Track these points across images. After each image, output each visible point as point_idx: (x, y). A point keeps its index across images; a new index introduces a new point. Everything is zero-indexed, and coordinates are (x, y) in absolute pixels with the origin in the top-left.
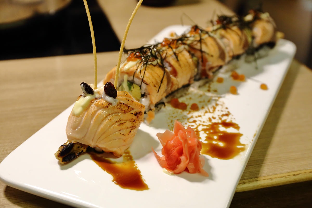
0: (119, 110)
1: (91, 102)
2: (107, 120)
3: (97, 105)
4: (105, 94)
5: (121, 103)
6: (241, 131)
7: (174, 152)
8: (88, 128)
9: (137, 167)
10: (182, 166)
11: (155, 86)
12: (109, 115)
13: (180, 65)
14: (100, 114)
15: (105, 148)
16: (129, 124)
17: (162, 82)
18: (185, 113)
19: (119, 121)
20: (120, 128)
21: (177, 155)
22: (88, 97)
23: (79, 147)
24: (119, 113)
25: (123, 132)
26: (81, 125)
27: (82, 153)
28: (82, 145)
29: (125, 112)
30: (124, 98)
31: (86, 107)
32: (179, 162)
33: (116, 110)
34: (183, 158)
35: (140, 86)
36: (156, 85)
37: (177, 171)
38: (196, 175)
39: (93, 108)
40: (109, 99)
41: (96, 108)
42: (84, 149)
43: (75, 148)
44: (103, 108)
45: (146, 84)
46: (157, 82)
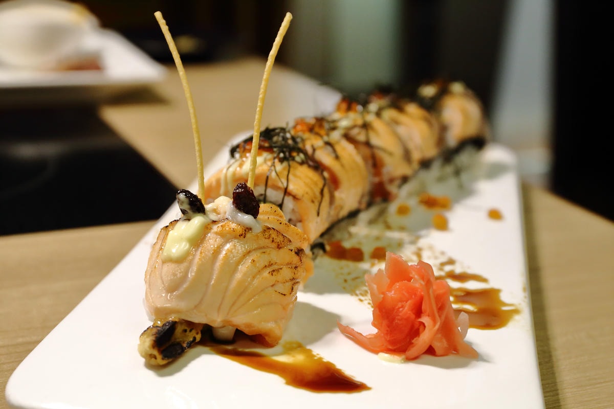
0: (268, 242)
1: (206, 228)
2: (248, 261)
3: (221, 234)
4: (235, 208)
5: (269, 228)
7: (406, 310)
8: (207, 284)
9: (320, 359)
11: (313, 202)
12: (249, 252)
13: (342, 166)
14: (230, 251)
15: (249, 325)
16: (286, 273)
17: (322, 192)
18: (365, 265)
19: (270, 265)
20: (273, 279)
21: (413, 316)
22: (198, 221)
23: (185, 331)
24: (268, 247)
25: (281, 288)
27: (193, 344)
28: (191, 325)
29: (279, 247)
30: (271, 217)
31: (197, 241)
33: (264, 242)
35: (281, 206)
36: (314, 200)
37: (413, 352)
39: (212, 240)
40: (247, 218)
41: (219, 240)
42: (197, 333)
43: (179, 330)
44: (235, 238)
45: (295, 198)
46: (314, 194)
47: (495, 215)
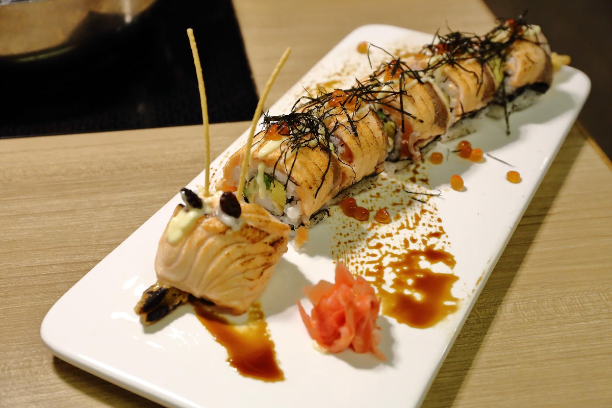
0: (244, 239)
1: (196, 223)
2: (223, 256)
3: (207, 229)
4: (221, 210)
5: (247, 227)
6: (456, 271)
7: (331, 320)
8: (191, 267)
9: (269, 336)
10: (343, 342)
11: (311, 188)
12: (226, 246)
13: (359, 145)
14: (211, 245)
15: (218, 301)
16: (260, 260)
17: (323, 179)
19: (244, 256)
20: (243, 268)
21: (335, 325)
22: (193, 214)
23: (175, 295)
24: (243, 242)
25: (249, 274)
26: (181, 258)
27: (181, 303)
28: (181, 293)
29: (254, 242)
30: (253, 216)
31: (189, 231)
32: (338, 335)
33: (239, 238)
34: (344, 330)
36: (312, 186)
37: (334, 348)
38: (366, 356)
39: (200, 233)
40: (228, 219)
41: (205, 234)
42: (184, 297)
43: (169, 296)
44: (217, 234)
45: (296, 183)
46: (315, 180)
47: (513, 177)
